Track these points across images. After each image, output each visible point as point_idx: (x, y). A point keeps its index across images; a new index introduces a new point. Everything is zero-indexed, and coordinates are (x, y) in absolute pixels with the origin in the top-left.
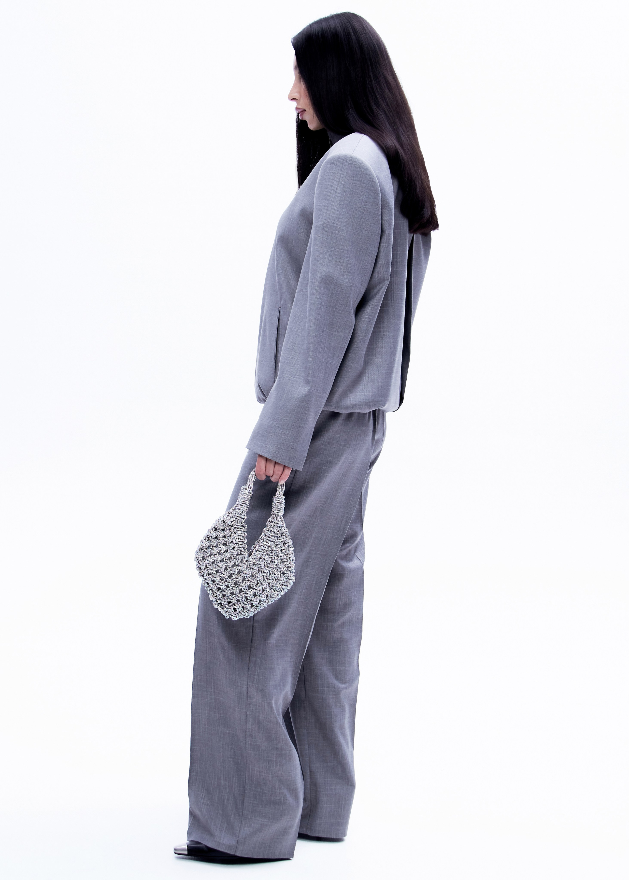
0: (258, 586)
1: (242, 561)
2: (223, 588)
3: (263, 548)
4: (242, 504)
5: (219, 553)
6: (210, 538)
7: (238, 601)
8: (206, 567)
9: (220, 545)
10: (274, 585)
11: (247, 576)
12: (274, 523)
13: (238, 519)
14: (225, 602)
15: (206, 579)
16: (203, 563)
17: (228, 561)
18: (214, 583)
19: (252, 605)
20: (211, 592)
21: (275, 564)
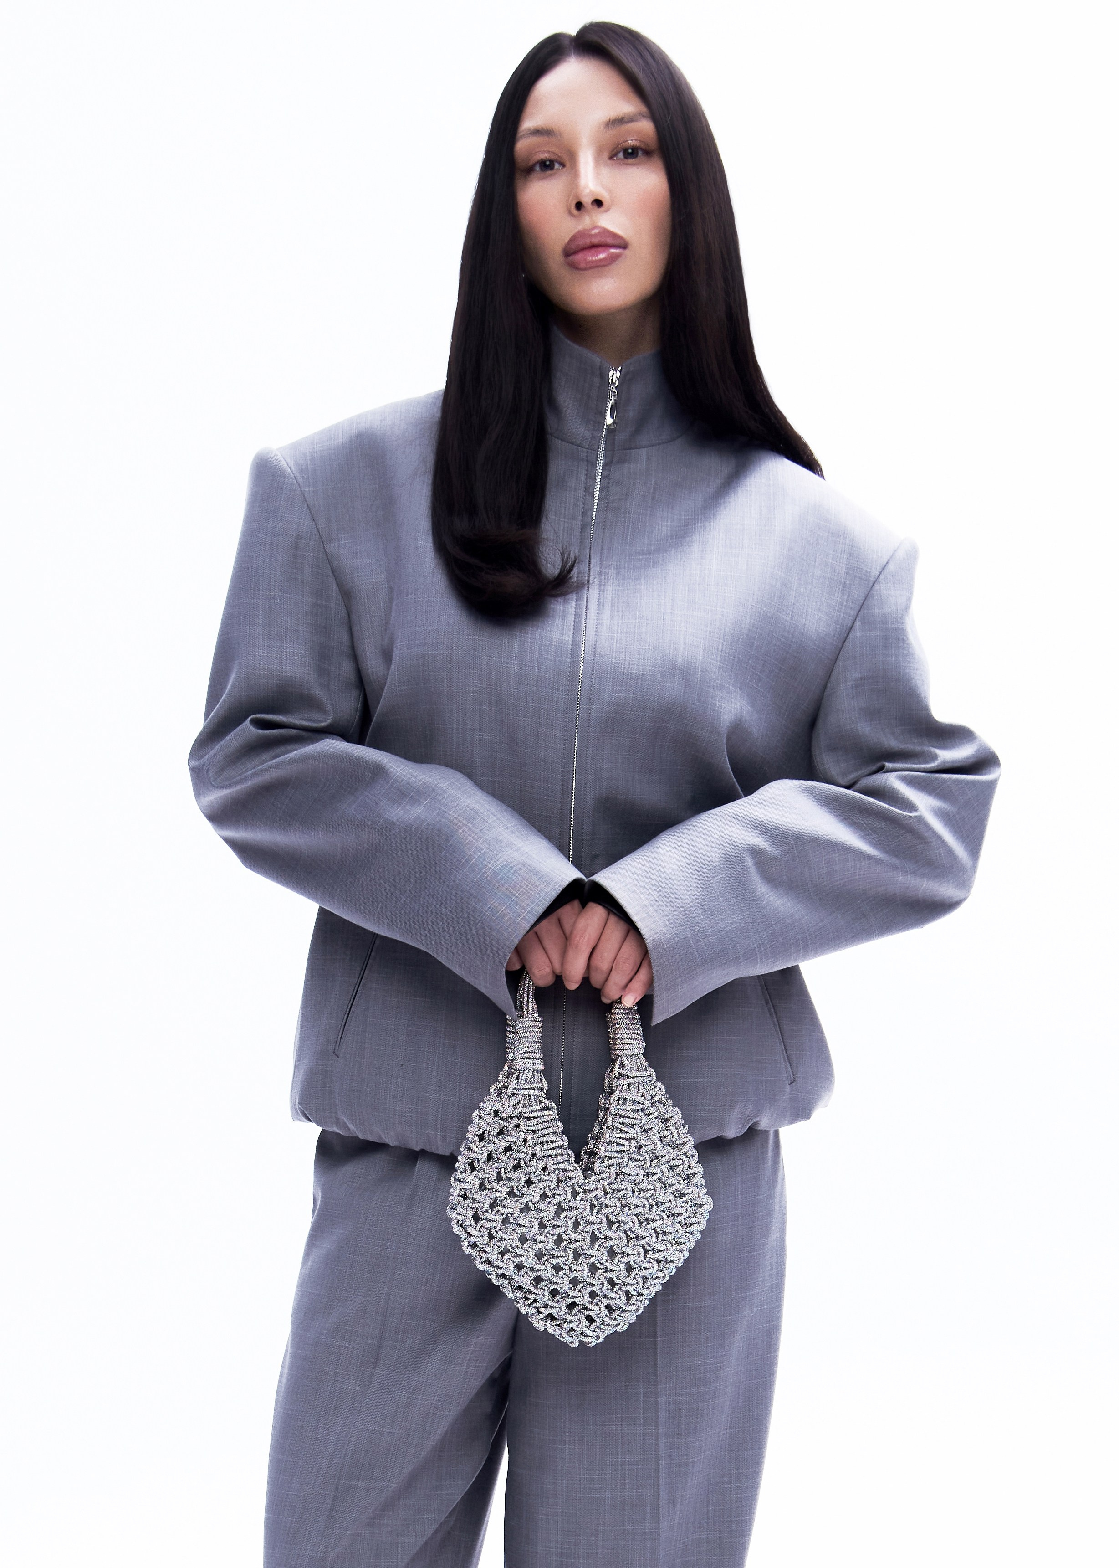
0: (632, 1242)
1: (575, 1194)
2: (549, 1275)
3: (618, 1149)
4: (527, 1055)
5: (511, 1194)
6: (476, 1165)
7: (593, 1295)
8: (491, 1237)
9: (505, 1173)
10: (669, 1229)
11: (598, 1229)
12: (628, 1077)
13: (530, 1095)
14: (559, 1309)
15: (498, 1267)
16: (480, 1231)
17: (541, 1205)
18: (523, 1271)
19: (629, 1296)
20: (519, 1294)
21: (655, 1177)
